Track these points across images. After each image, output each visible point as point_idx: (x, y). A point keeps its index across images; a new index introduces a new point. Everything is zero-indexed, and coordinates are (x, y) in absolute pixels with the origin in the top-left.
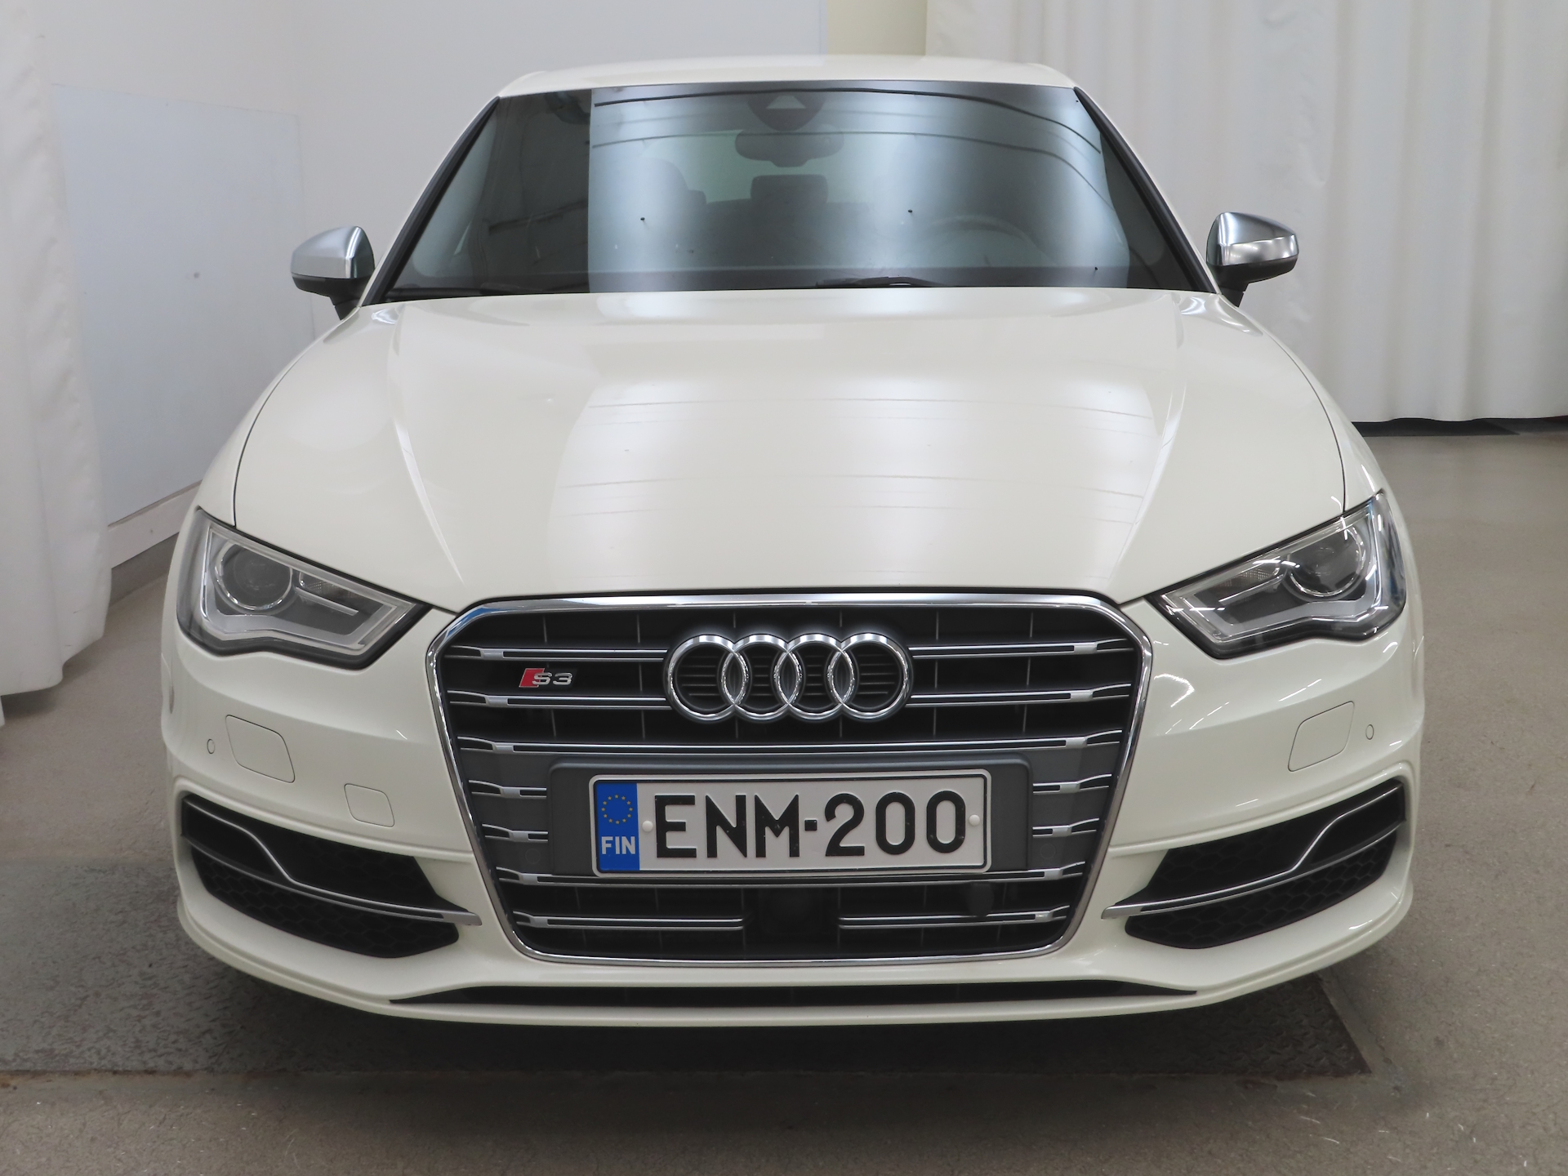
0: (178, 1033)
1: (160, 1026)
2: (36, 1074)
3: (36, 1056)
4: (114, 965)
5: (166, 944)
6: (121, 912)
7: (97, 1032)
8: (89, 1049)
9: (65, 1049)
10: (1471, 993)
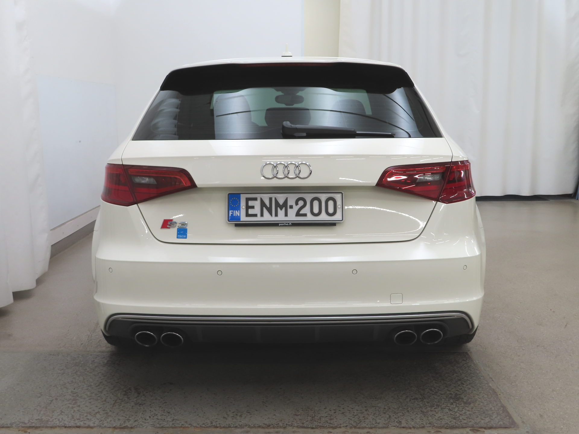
0: (87, 413)
1: (80, 410)
2: (36, 428)
3: (36, 421)
4: (61, 389)
5: (80, 381)
6: (62, 370)
7: (58, 413)
8: (55, 419)
9: (47, 419)
10: (551, 398)
